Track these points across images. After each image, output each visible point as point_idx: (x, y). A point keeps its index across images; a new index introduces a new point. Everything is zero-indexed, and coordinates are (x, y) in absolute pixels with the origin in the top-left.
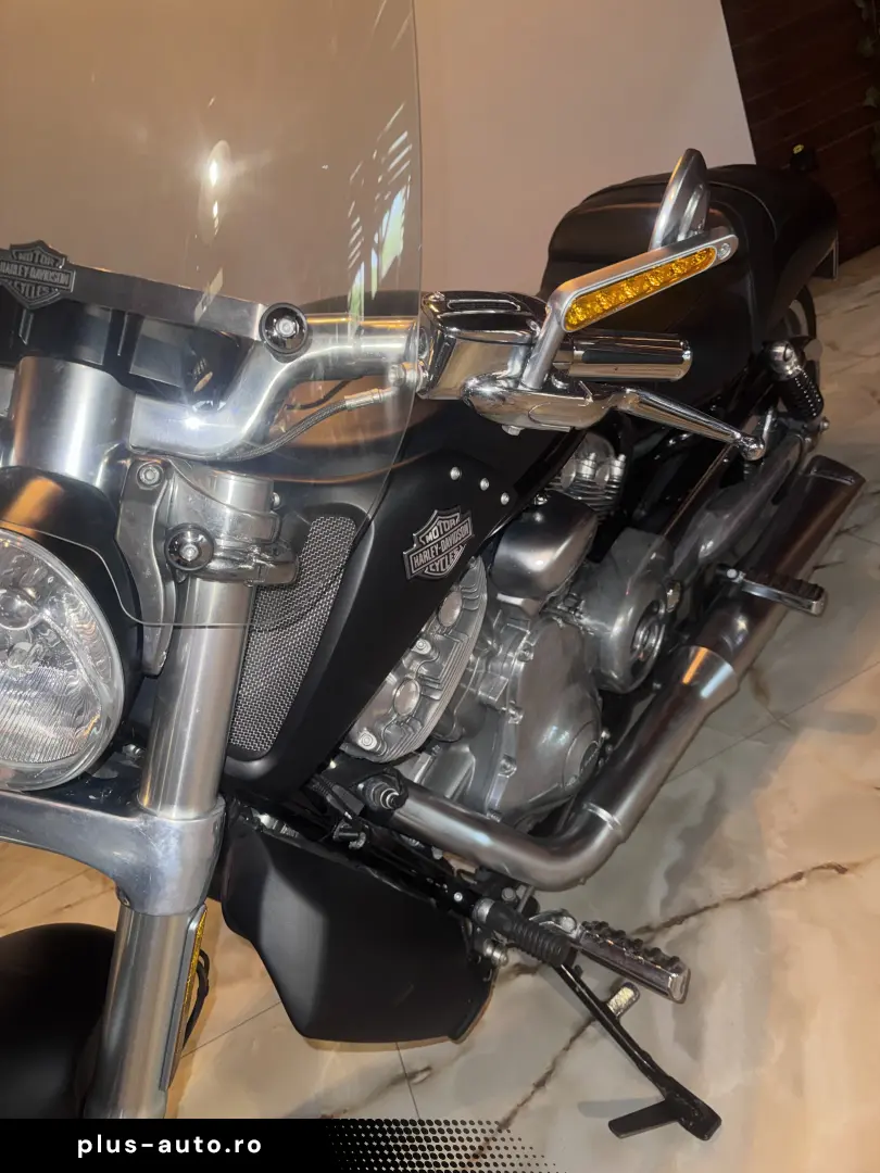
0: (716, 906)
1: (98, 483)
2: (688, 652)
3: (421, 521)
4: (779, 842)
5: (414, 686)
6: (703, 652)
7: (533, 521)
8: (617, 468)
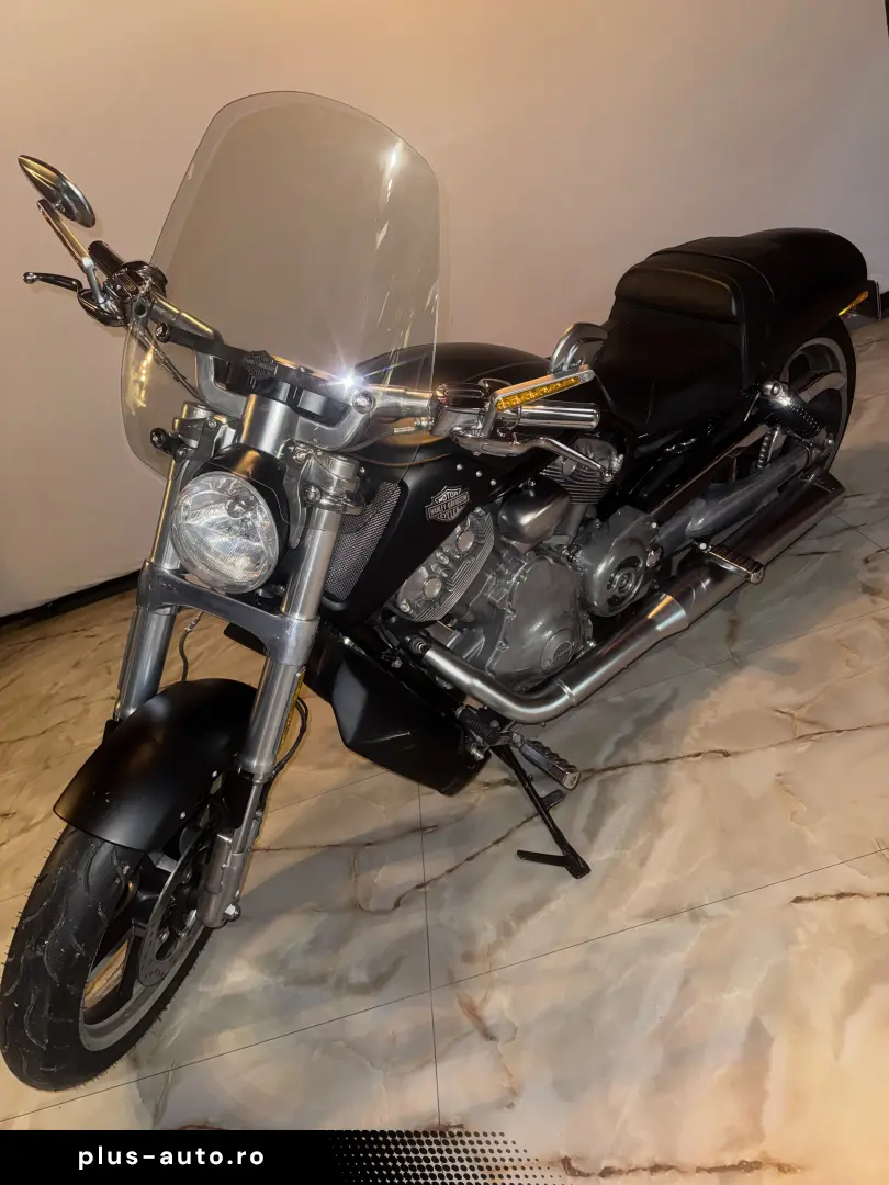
0: (639, 764)
1: (278, 456)
2: (659, 596)
3: (437, 490)
4: (696, 734)
5: (439, 584)
6: (668, 599)
7: (528, 494)
8: (617, 462)
